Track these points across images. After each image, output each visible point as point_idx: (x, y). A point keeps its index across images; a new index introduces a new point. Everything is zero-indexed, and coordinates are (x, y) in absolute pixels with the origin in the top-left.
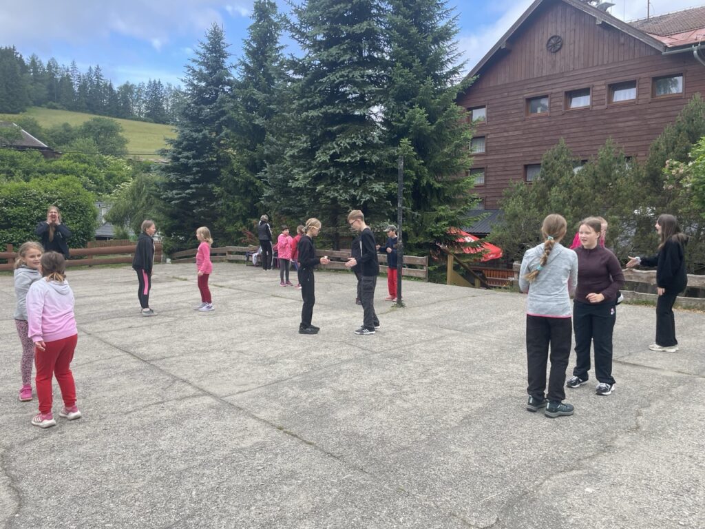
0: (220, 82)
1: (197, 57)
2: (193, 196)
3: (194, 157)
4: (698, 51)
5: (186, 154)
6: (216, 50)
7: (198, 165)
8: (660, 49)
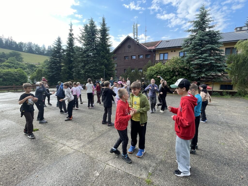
0: (60, 49)
1: (54, 43)
2: (55, 74)
3: (55, 66)
4: (153, 51)
5: (53, 65)
6: (59, 41)
7: (56, 67)
8: (147, 50)
